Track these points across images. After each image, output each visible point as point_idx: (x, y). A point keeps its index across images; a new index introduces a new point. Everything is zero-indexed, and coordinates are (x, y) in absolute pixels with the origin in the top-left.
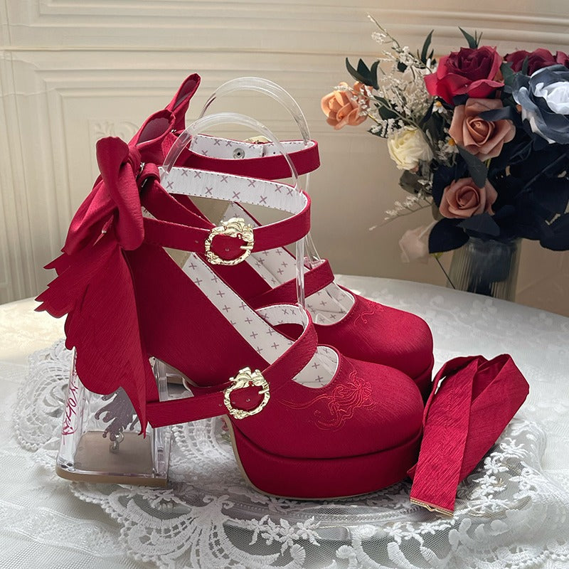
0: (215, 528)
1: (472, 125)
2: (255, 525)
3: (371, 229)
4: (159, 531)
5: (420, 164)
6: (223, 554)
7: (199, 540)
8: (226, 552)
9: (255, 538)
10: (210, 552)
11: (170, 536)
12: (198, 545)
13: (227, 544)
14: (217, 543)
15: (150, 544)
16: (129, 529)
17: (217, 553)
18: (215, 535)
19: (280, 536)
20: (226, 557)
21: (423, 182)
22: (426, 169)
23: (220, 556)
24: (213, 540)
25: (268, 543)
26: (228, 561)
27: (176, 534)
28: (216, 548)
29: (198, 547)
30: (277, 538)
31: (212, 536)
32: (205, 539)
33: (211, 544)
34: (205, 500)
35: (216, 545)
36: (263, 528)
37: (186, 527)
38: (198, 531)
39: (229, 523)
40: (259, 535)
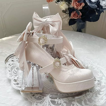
0: (49, 101)
1: (76, 3)
2: (56, 100)
4: (39, 103)
5: (66, 9)
9: (56, 103)
11: (41, 104)
12: (46, 105)
13: (51, 104)
14: (50, 104)
15: (38, 105)
16: (33, 103)
18: (49, 103)
19: (61, 102)
21: (67, 12)
22: (67, 10)
24: (49, 104)
25: (59, 103)
27: (42, 103)
30: (60, 102)
32: (47, 103)
34: (46, 95)
36: (58, 101)
37: (44, 101)
39: (51, 100)
40: (57, 102)
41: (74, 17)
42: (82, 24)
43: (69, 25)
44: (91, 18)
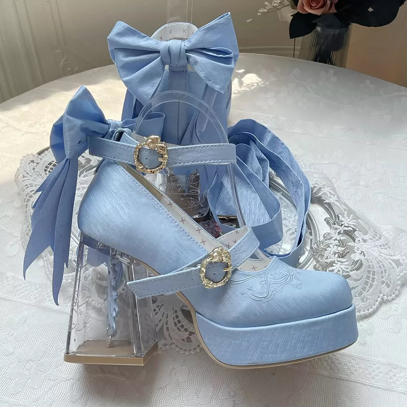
0: (176, 312)
3: (248, 21)
6: (184, 328)
7: (167, 321)
8: (185, 327)
10: (175, 328)
12: (167, 324)
17: (180, 328)
18: (177, 317)
20: (186, 330)
23: (182, 330)
24: (176, 321)
26: (188, 333)
28: (179, 325)
29: (167, 326)
31: (175, 318)
32: (171, 321)
33: (175, 323)
35: (179, 323)
37: (157, 313)
38: (165, 315)
41: (311, 7)
42: (334, 35)
43: (291, 38)
44: (370, 10)
